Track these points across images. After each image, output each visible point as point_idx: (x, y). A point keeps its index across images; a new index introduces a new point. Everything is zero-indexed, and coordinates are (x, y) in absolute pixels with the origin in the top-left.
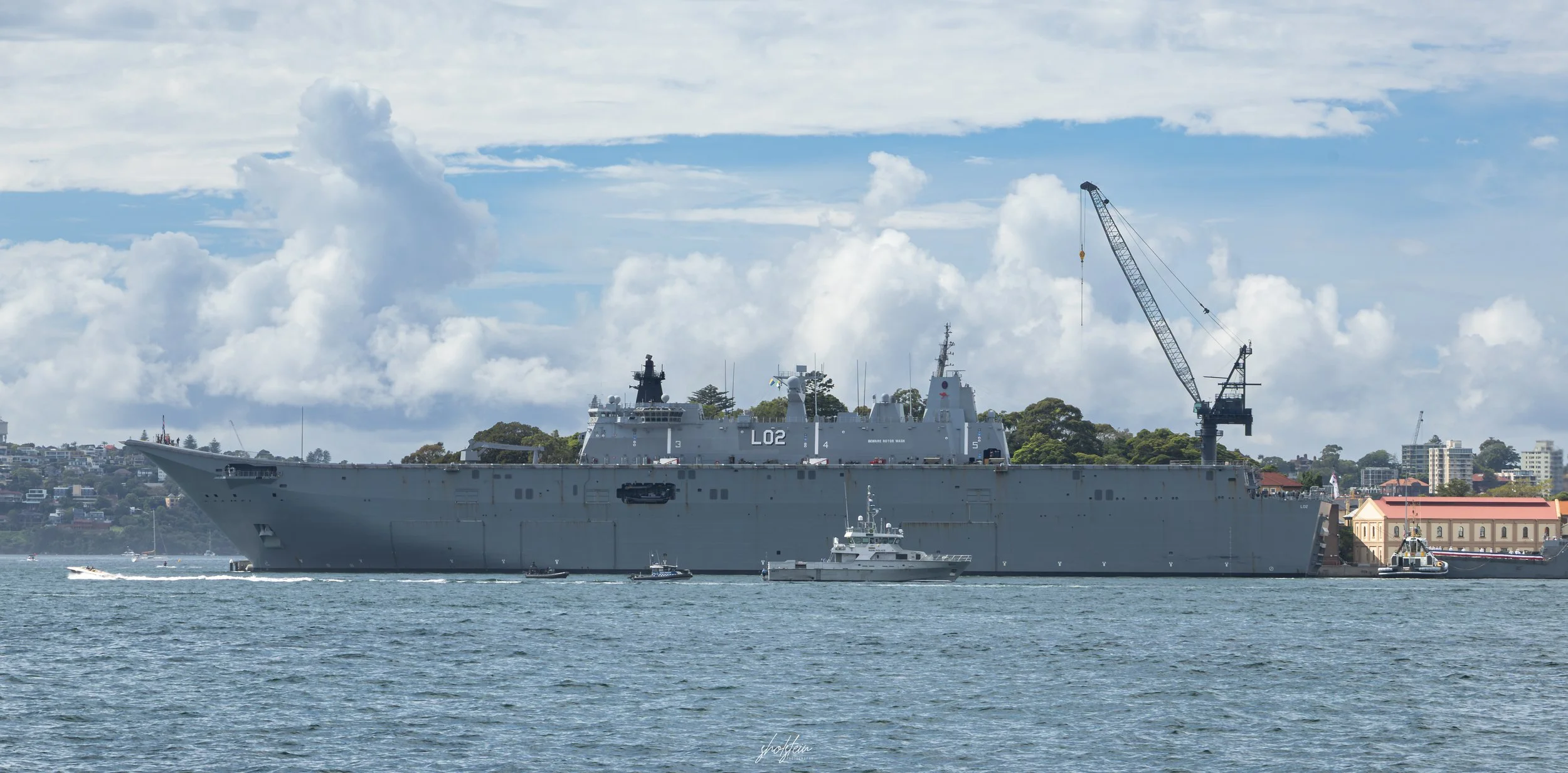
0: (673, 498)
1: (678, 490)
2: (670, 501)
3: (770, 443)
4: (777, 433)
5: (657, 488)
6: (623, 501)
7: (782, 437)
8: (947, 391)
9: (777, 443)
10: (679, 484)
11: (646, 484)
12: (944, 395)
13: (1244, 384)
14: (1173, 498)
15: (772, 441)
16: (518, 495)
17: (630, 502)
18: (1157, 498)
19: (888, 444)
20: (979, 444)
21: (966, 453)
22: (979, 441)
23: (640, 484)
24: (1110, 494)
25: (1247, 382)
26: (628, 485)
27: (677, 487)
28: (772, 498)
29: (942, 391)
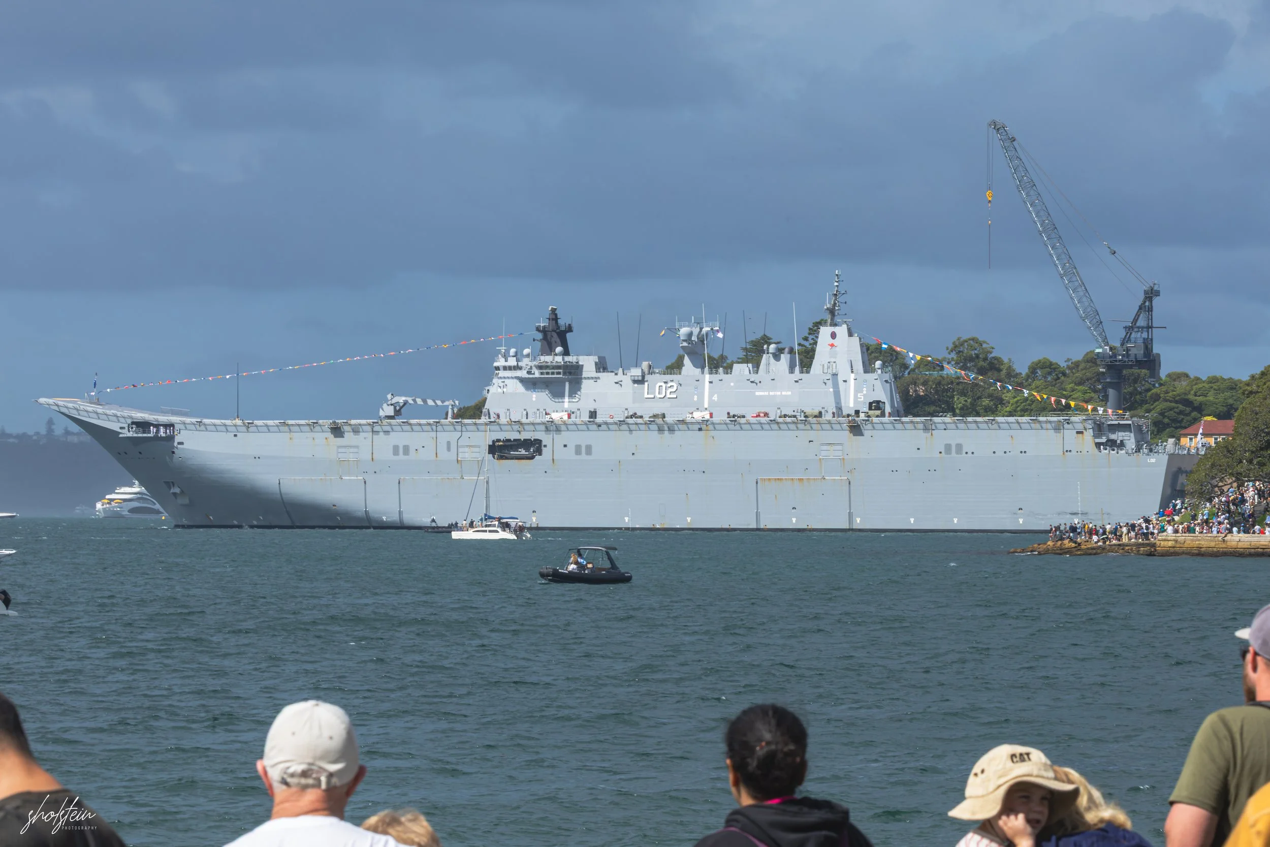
0: (540, 454)
1: (545, 446)
2: (537, 457)
3: (662, 396)
4: (669, 385)
5: (527, 444)
6: (494, 457)
7: (674, 390)
8: (835, 342)
9: (668, 396)
10: (546, 439)
11: (515, 440)
12: (832, 345)
13: (1152, 327)
14: (1021, 452)
15: (664, 395)
16: (396, 450)
17: (501, 458)
18: (1005, 452)
19: (774, 396)
20: (864, 395)
21: (852, 405)
22: (865, 392)
23: (509, 440)
24: (959, 448)
25: (1154, 326)
26: (498, 440)
27: (544, 443)
28: (633, 454)
29: (831, 341)
